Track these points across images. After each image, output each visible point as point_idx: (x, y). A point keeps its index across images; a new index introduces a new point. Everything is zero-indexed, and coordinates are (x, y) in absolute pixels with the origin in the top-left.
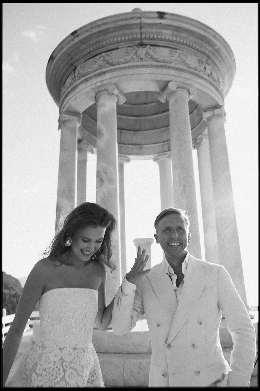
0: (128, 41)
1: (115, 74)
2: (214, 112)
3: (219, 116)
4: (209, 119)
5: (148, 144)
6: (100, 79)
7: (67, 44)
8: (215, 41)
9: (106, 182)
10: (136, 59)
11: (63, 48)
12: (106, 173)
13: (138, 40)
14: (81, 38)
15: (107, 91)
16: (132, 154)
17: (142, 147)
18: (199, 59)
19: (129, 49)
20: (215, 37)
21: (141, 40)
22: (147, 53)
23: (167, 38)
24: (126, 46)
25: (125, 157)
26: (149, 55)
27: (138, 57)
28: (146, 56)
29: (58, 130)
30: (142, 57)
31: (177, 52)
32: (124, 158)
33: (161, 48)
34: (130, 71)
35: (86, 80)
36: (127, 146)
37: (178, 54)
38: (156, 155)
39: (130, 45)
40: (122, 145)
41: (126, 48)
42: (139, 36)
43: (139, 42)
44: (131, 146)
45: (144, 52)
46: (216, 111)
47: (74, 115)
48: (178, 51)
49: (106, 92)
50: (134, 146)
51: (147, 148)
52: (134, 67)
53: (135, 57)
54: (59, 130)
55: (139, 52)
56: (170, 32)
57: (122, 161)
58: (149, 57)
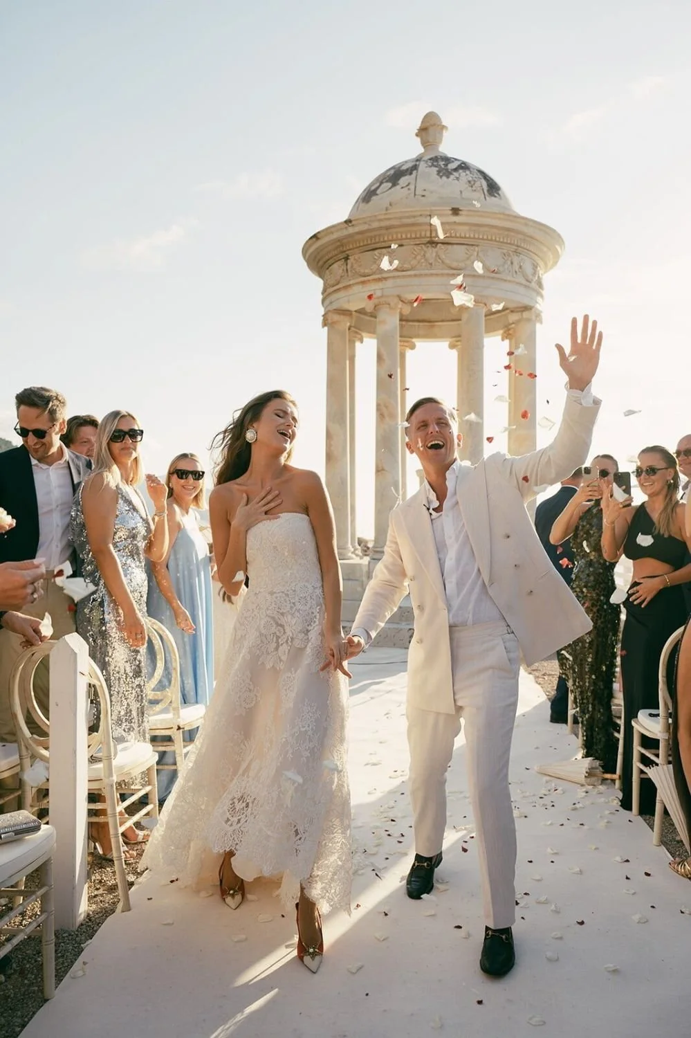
0: (414, 238)
1: (399, 281)
2: (522, 315)
3: (529, 320)
4: (517, 322)
5: (443, 321)
6: (381, 285)
7: (337, 231)
8: (525, 230)
9: (387, 418)
10: (424, 264)
11: (332, 233)
12: (386, 407)
13: (428, 237)
14: (357, 229)
15: (389, 304)
16: (418, 336)
17: (434, 326)
18: (505, 251)
19: (415, 248)
20: (526, 225)
21: (431, 237)
22: (438, 256)
23: (463, 235)
24: (412, 243)
25: (407, 342)
26: (440, 258)
27: (426, 260)
28: (436, 260)
29: (321, 326)
30: (430, 262)
31: (474, 250)
32: (406, 344)
33: (455, 246)
34: (416, 281)
35: (363, 283)
36: (411, 323)
37: (476, 254)
38: (454, 339)
39: (418, 243)
40: (404, 323)
41: (412, 246)
42: (428, 234)
43: (428, 239)
44: (417, 324)
45: (434, 254)
46: (526, 315)
47: (344, 314)
48: (476, 248)
49: (388, 306)
50: (421, 324)
51: (440, 326)
52: (421, 275)
53: (423, 260)
54: (323, 327)
55: (428, 255)
56: (466, 228)
57: (403, 348)
58: (439, 260)
